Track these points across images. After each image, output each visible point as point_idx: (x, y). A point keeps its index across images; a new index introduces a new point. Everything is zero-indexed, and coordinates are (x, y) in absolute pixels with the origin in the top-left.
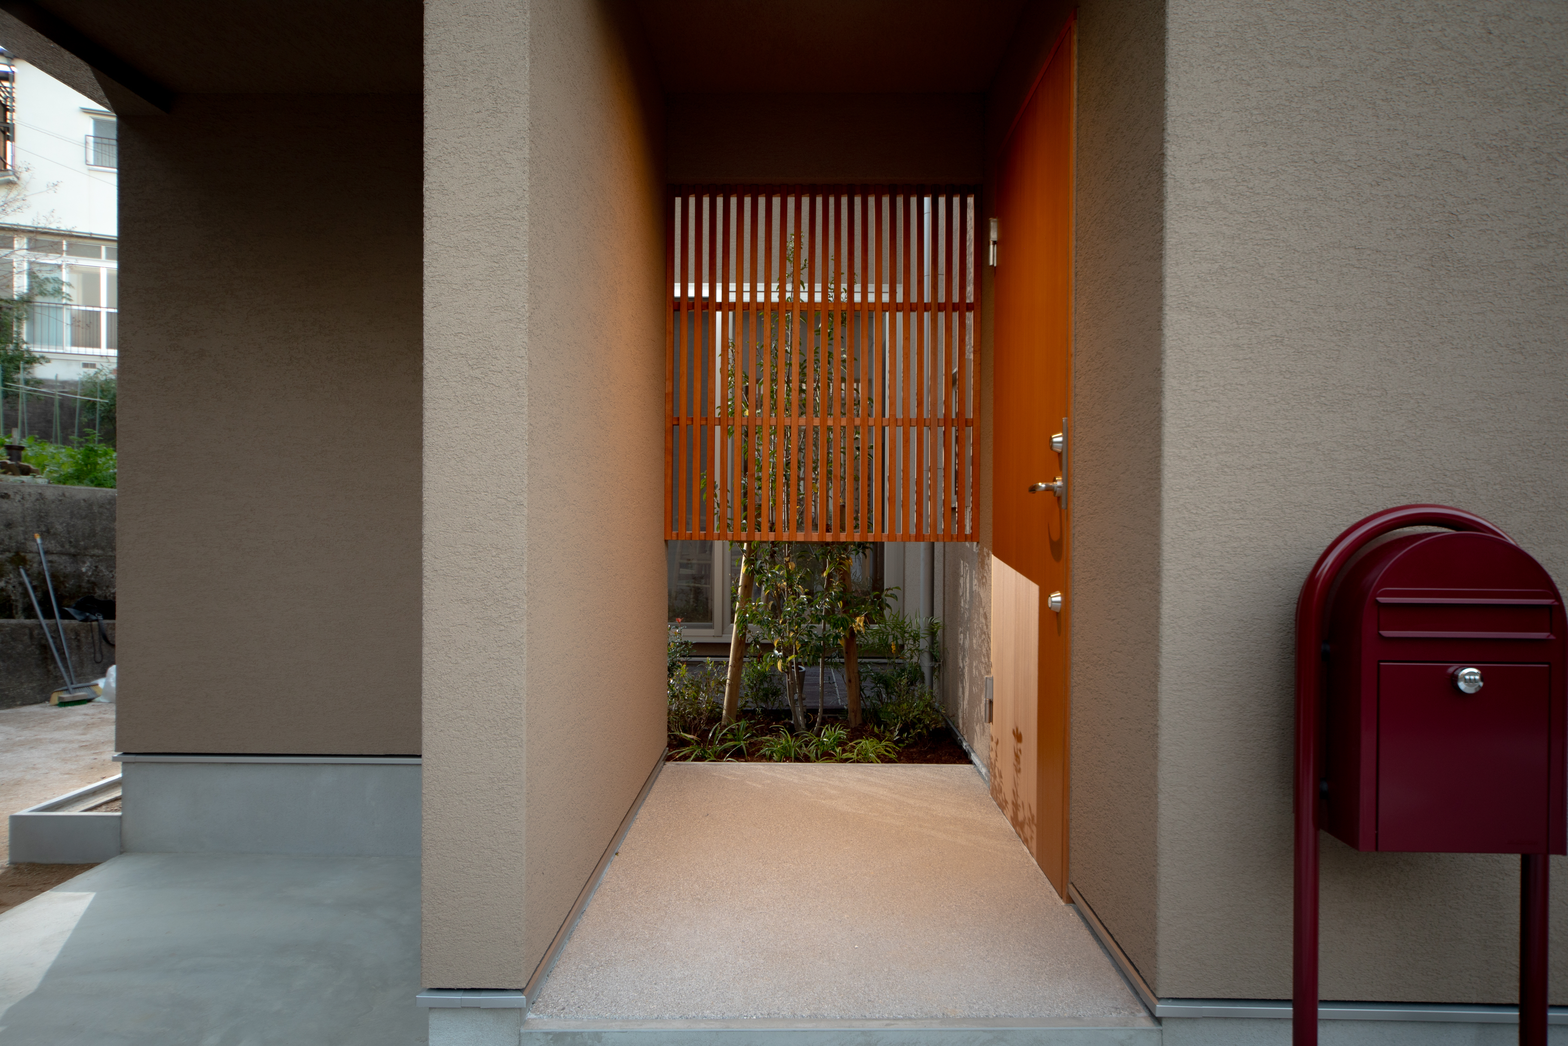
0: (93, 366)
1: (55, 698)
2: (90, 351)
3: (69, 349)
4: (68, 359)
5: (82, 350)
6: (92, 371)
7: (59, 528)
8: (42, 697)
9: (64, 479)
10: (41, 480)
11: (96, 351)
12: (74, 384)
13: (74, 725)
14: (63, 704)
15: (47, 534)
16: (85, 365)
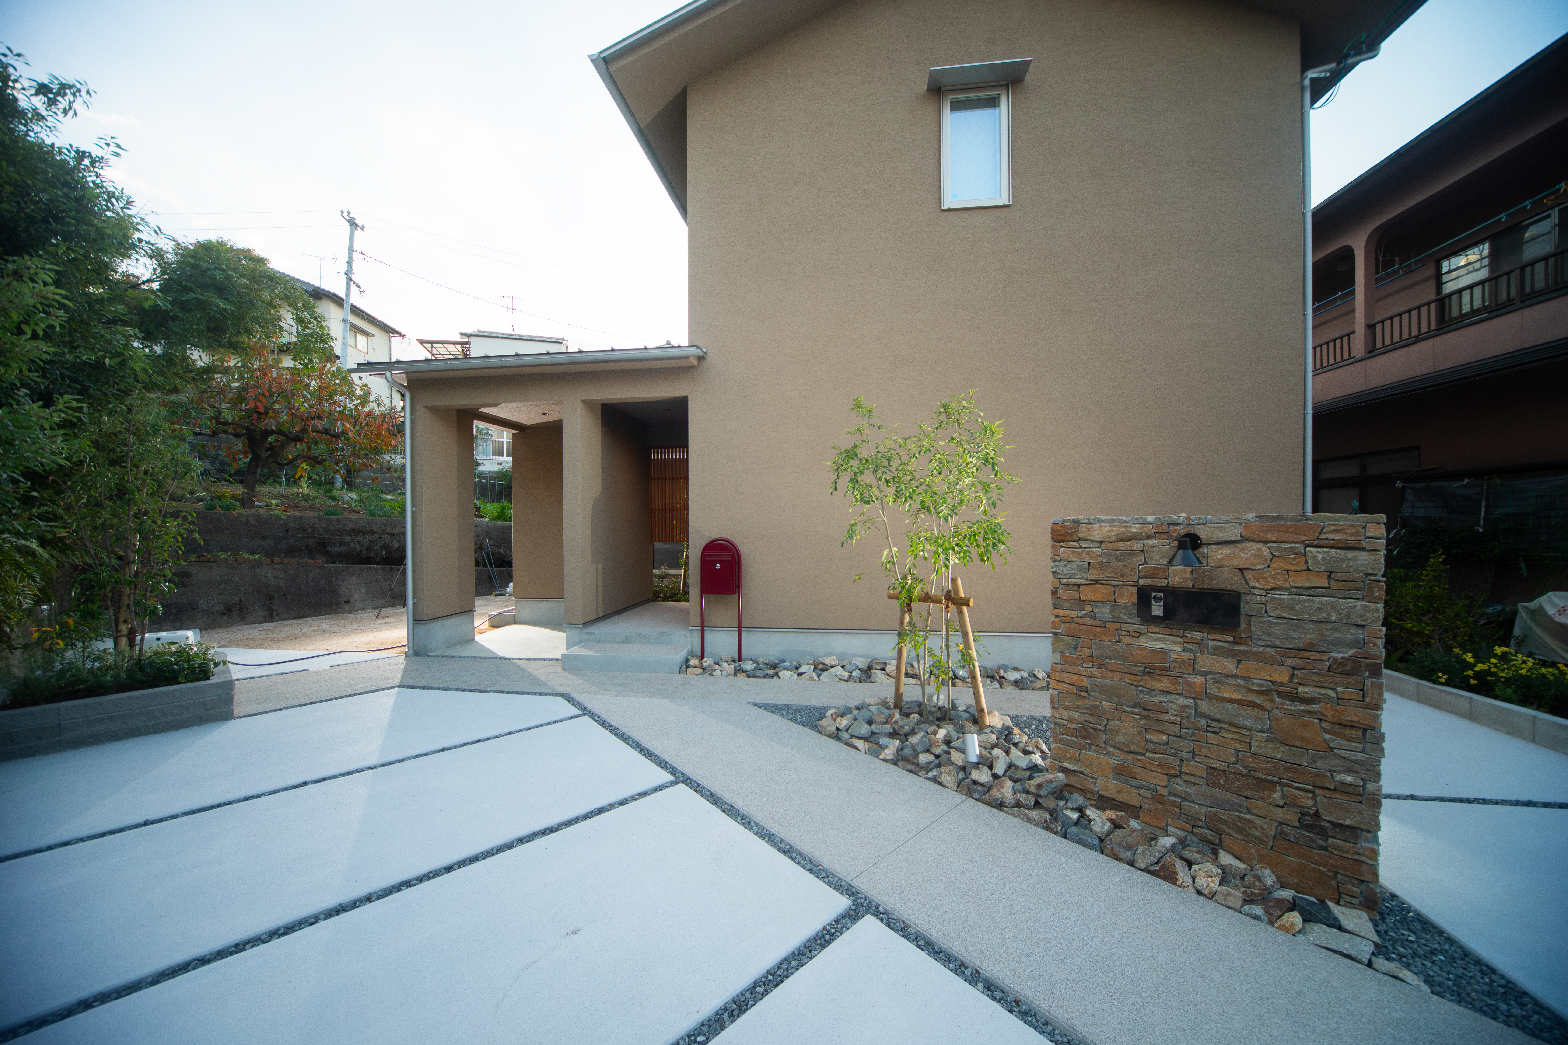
0: (501, 464)
1: (494, 593)
2: (500, 458)
3: (492, 457)
4: (490, 461)
5: (497, 458)
6: (501, 467)
7: (493, 536)
8: (489, 593)
9: (494, 519)
10: (487, 520)
11: (502, 458)
12: (495, 472)
13: (500, 601)
14: (496, 595)
15: (490, 539)
16: (498, 464)
